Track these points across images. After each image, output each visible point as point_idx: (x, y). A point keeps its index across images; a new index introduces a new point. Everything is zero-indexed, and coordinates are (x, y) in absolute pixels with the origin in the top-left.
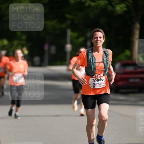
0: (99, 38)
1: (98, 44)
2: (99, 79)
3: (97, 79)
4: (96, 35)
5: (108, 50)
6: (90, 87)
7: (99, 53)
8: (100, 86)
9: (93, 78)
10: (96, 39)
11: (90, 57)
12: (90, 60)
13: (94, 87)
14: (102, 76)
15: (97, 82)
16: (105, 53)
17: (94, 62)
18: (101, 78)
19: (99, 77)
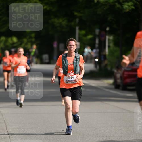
0: (72, 46)
1: (71, 50)
2: (70, 77)
3: (68, 77)
4: (70, 43)
5: (79, 55)
6: (64, 82)
7: (71, 57)
8: (72, 83)
9: (66, 76)
10: (70, 47)
11: (64, 60)
12: (64, 62)
13: (67, 82)
14: (73, 75)
15: (69, 79)
16: (76, 58)
17: (66, 64)
18: (72, 76)
19: (70, 75)
